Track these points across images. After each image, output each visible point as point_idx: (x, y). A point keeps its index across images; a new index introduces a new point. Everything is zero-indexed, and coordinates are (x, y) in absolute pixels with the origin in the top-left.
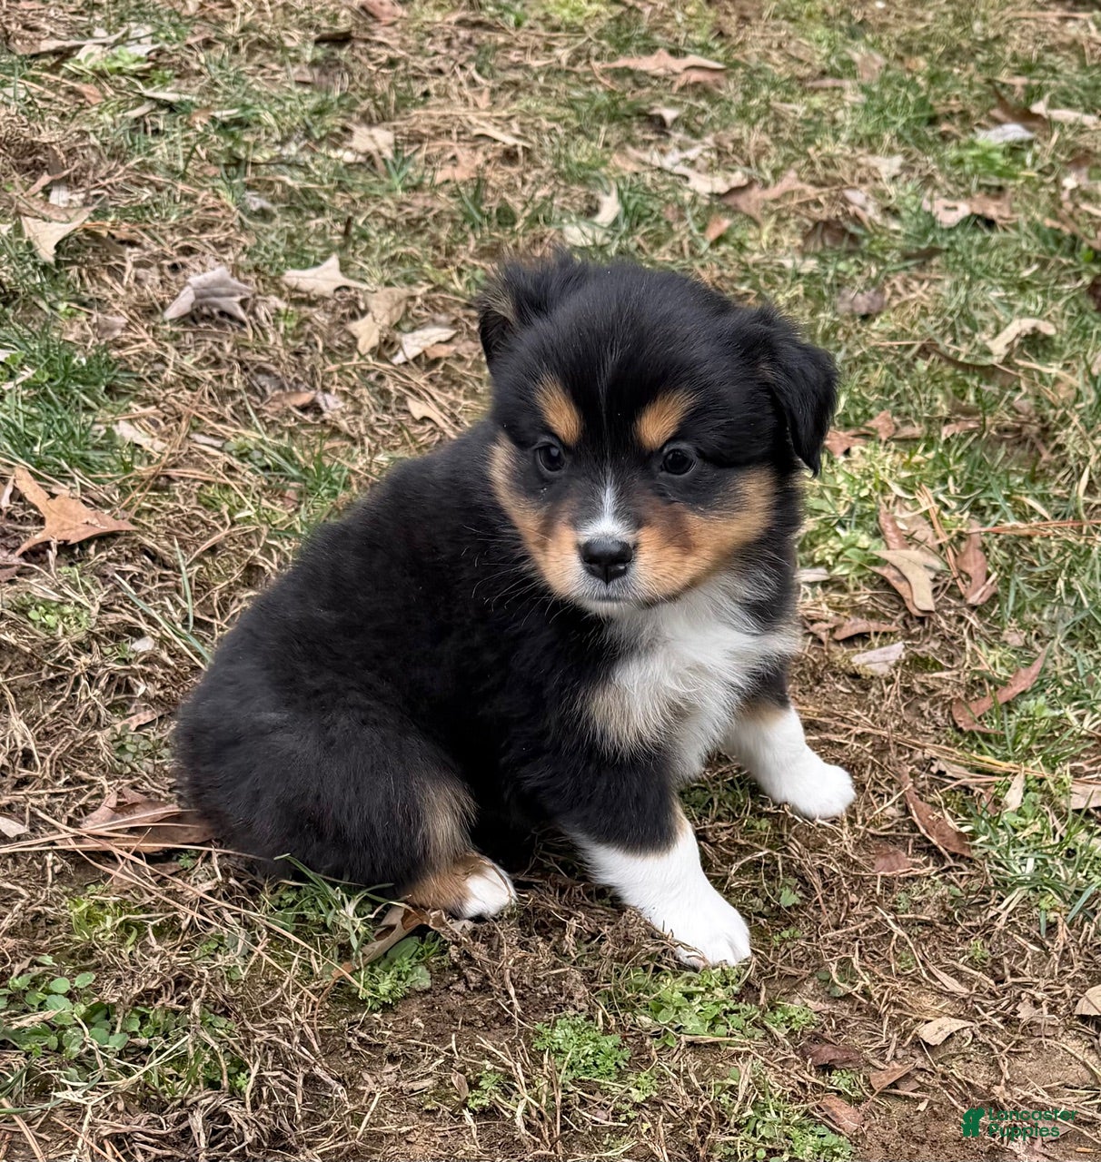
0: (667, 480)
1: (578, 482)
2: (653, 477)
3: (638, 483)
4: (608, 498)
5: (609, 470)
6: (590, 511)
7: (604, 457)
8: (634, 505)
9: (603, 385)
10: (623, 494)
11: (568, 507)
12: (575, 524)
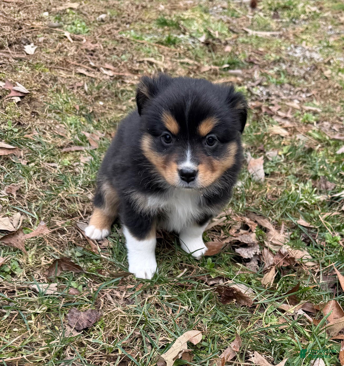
0: (207, 148)
1: (178, 148)
2: (203, 147)
3: (198, 149)
4: (189, 154)
5: (189, 144)
6: (182, 159)
7: (187, 139)
8: (197, 157)
9: (187, 114)
10: (194, 153)
11: (175, 157)
12: (177, 162)
